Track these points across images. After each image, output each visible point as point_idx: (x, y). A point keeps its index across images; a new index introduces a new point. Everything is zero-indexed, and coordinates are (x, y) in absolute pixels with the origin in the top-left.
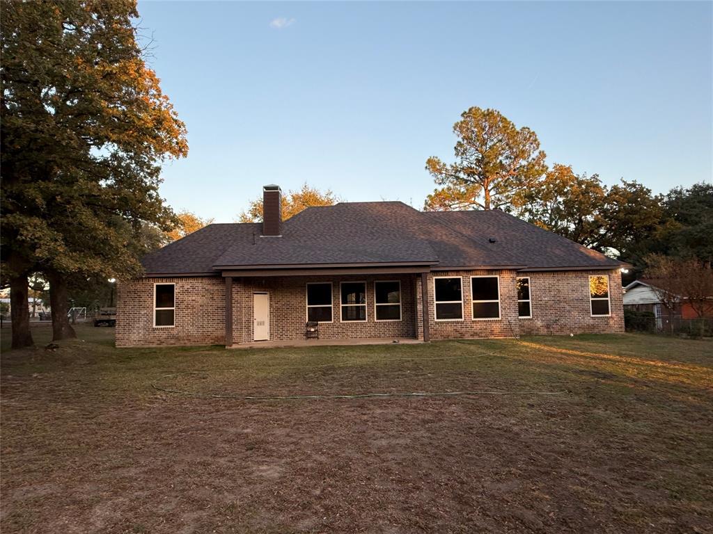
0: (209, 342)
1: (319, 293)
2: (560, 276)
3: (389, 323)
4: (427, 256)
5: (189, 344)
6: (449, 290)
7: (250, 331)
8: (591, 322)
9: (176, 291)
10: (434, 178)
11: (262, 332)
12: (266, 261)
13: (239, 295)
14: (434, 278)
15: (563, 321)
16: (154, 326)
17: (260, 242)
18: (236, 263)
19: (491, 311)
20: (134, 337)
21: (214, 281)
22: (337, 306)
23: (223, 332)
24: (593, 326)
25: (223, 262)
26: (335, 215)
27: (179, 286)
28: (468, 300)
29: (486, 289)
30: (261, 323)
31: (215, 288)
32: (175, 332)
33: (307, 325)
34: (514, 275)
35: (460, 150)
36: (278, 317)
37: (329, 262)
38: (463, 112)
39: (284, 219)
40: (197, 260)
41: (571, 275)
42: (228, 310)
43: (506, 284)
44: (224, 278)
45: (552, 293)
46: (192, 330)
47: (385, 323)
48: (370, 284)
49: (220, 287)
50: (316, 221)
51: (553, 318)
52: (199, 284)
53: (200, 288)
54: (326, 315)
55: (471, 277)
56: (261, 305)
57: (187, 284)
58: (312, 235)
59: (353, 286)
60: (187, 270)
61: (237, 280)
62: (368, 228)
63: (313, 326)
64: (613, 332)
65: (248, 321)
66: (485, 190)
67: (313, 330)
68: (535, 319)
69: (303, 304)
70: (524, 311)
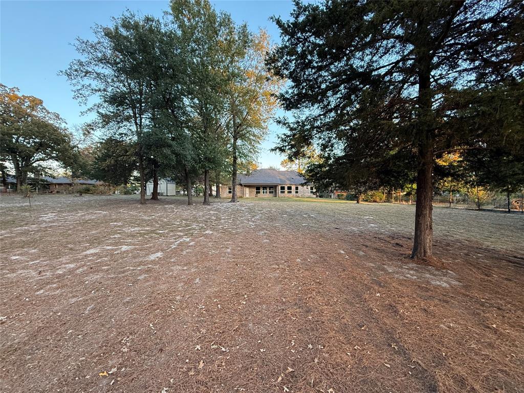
1: (258, 188)
2: (304, 186)
3: (271, 194)
4: (279, 183)
6: (283, 188)
11: (247, 196)
13: (244, 188)
14: (280, 186)
19: (290, 192)
20: (225, 196)
22: (261, 191)
23: (242, 195)
28: (286, 190)
29: (289, 188)
30: (248, 194)
33: (256, 194)
34: (295, 186)
36: (250, 192)
37: (260, 183)
42: (243, 191)
43: (293, 187)
44: (242, 185)
45: (303, 189)
48: (268, 187)
51: (303, 194)
54: (259, 192)
55: (287, 186)
56: (247, 190)
59: (265, 188)
64: (314, 197)
65: (246, 193)
68: (299, 194)
69: (255, 190)
70: (297, 192)
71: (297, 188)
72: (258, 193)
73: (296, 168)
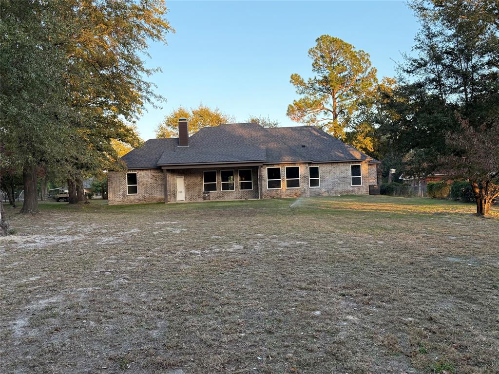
0: (155, 201)
1: (210, 176)
2: (335, 165)
3: (246, 191)
5: (145, 203)
6: (274, 174)
7: (175, 195)
8: (351, 189)
9: (137, 176)
10: (297, 89)
11: (181, 197)
12: (183, 161)
13: (170, 178)
14: (267, 168)
15: (336, 189)
16: (127, 194)
17: (178, 150)
18: (168, 163)
19: (296, 184)
20: (118, 199)
21: (157, 171)
22: (219, 182)
23: (163, 197)
24: (352, 191)
25: (161, 162)
26: (218, 132)
27: (139, 174)
28: (284, 179)
29: (293, 173)
30: (181, 192)
31: (157, 174)
32: (138, 197)
33: (204, 193)
34: (307, 165)
35: (316, 66)
36: (189, 188)
37: (213, 161)
38: (317, 38)
39: (189, 136)
40: (147, 160)
41: (341, 164)
42: (165, 185)
43: (304, 171)
44: (163, 170)
45: (331, 174)
46: (147, 196)
47: (244, 191)
48: (236, 171)
49: (160, 174)
50: (207, 137)
51: (332, 187)
52: (149, 173)
53: (150, 175)
54: (214, 187)
55: (286, 167)
56: (180, 183)
57: (143, 173)
58: (205, 145)
59: (227, 174)
60: (143, 166)
61: (168, 171)
62: (235, 140)
63: (207, 194)
64: (363, 194)
65: (174, 191)
66: (333, 98)
67: (207, 195)
68: (321, 188)
69: (201, 182)
70: (314, 183)
71: (314, 172)
72: (210, 188)
73: (326, 122)
